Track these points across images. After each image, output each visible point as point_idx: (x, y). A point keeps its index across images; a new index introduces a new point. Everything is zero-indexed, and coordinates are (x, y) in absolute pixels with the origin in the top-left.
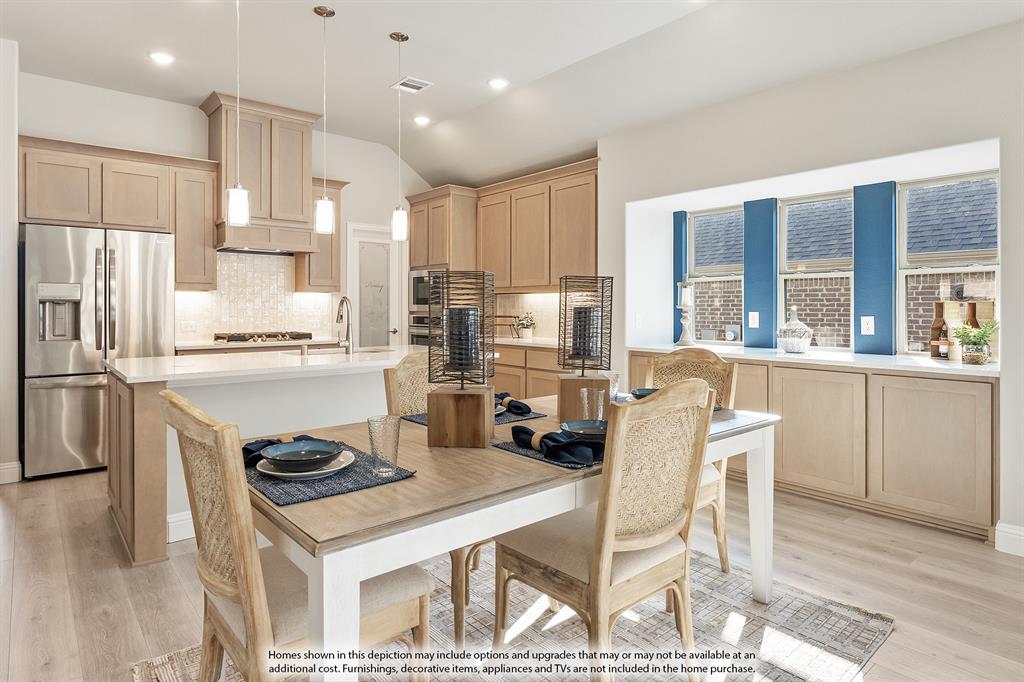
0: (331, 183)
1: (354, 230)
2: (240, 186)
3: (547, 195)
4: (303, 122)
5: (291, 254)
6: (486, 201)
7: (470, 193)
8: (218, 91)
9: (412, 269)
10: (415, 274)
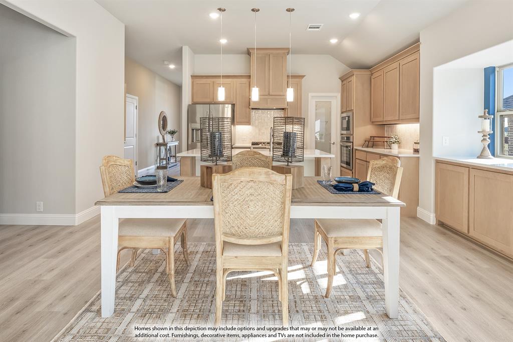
0: (294, 77)
1: (312, 96)
2: (222, 86)
3: (398, 68)
4: (282, 53)
5: (283, 109)
6: (375, 75)
7: (366, 73)
8: (249, 47)
9: (342, 113)
10: (344, 115)
